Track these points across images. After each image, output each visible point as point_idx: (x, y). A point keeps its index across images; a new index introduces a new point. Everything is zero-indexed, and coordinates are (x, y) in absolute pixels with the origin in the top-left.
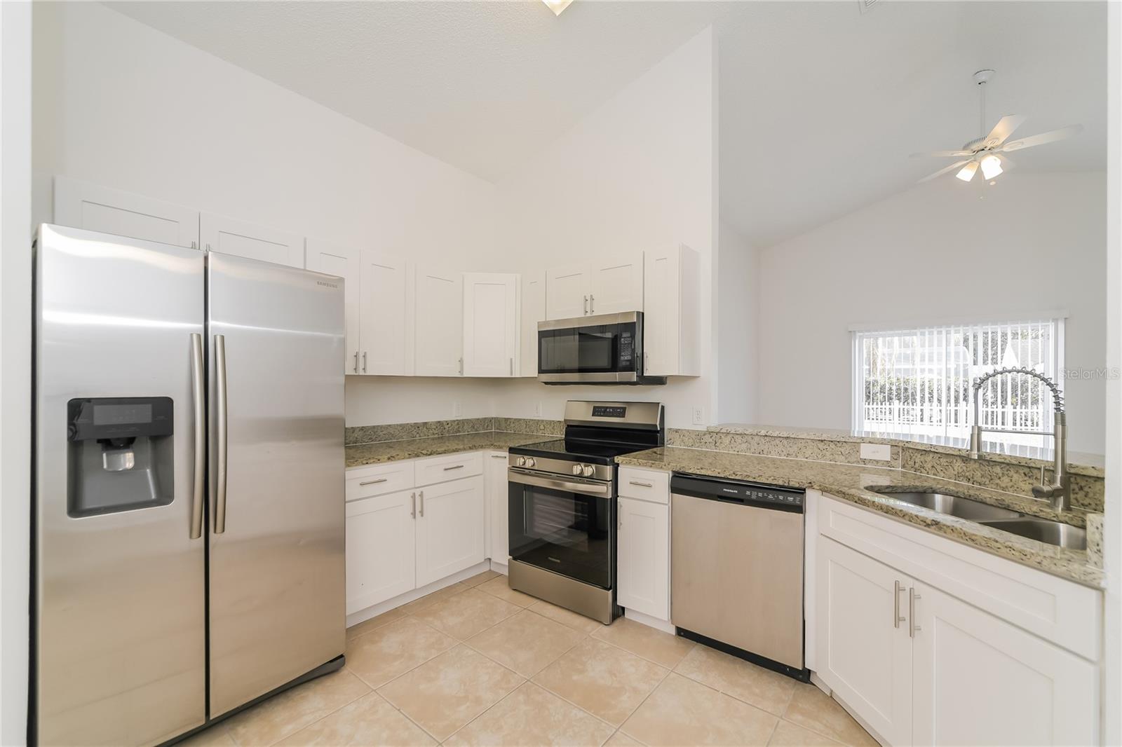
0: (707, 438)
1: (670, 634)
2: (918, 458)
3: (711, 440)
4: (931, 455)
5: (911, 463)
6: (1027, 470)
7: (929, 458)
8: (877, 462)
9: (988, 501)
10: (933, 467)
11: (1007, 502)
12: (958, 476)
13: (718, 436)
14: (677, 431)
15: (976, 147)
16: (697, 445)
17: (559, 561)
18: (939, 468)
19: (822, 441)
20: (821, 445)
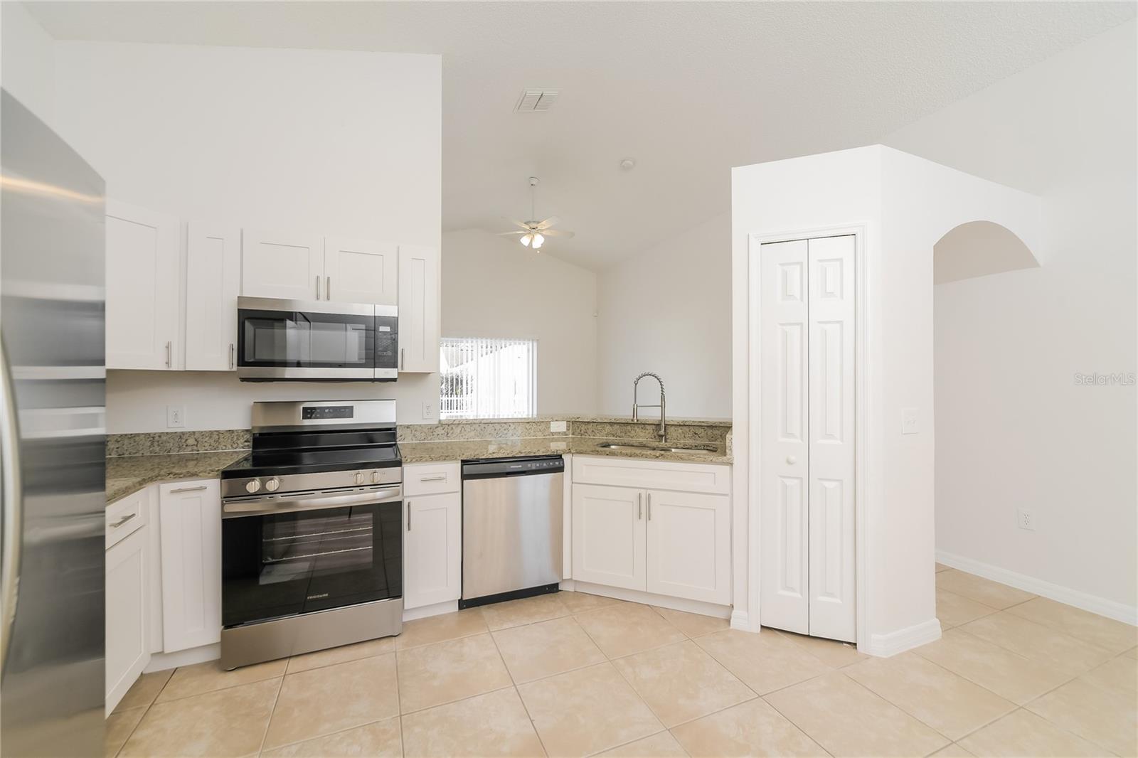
0: (440, 431)
1: (454, 613)
2: (583, 427)
3: (443, 432)
4: (592, 424)
5: (579, 431)
6: (643, 426)
7: (590, 426)
8: (559, 433)
9: (634, 444)
10: (593, 431)
11: (631, 443)
12: (607, 435)
13: (450, 428)
14: (408, 427)
15: (534, 225)
16: (429, 438)
17: (327, 595)
18: (596, 431)
19: (528, 423)
20: (527, 426)
